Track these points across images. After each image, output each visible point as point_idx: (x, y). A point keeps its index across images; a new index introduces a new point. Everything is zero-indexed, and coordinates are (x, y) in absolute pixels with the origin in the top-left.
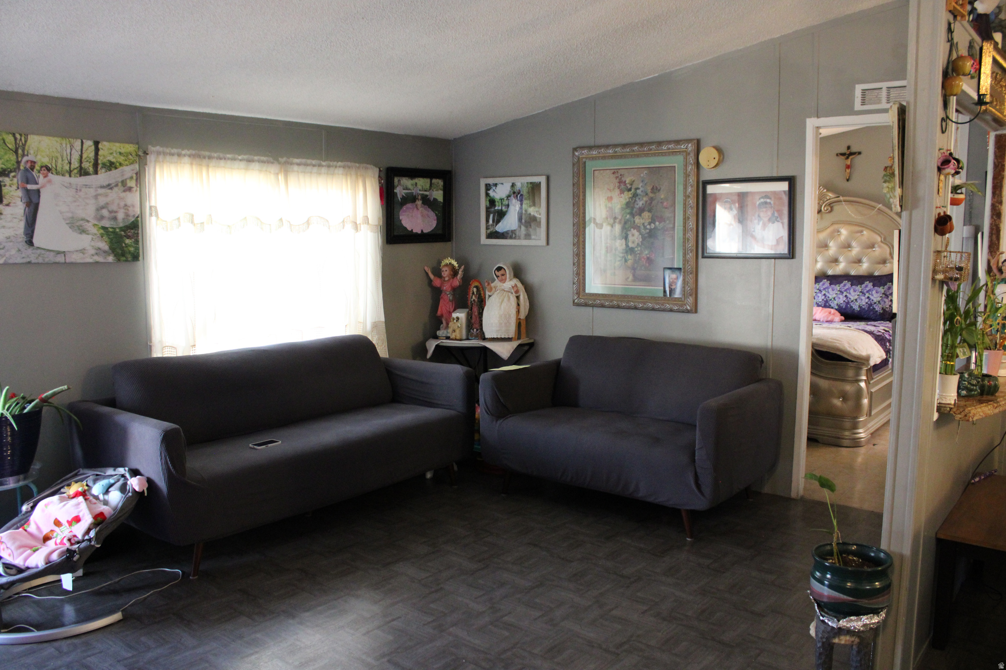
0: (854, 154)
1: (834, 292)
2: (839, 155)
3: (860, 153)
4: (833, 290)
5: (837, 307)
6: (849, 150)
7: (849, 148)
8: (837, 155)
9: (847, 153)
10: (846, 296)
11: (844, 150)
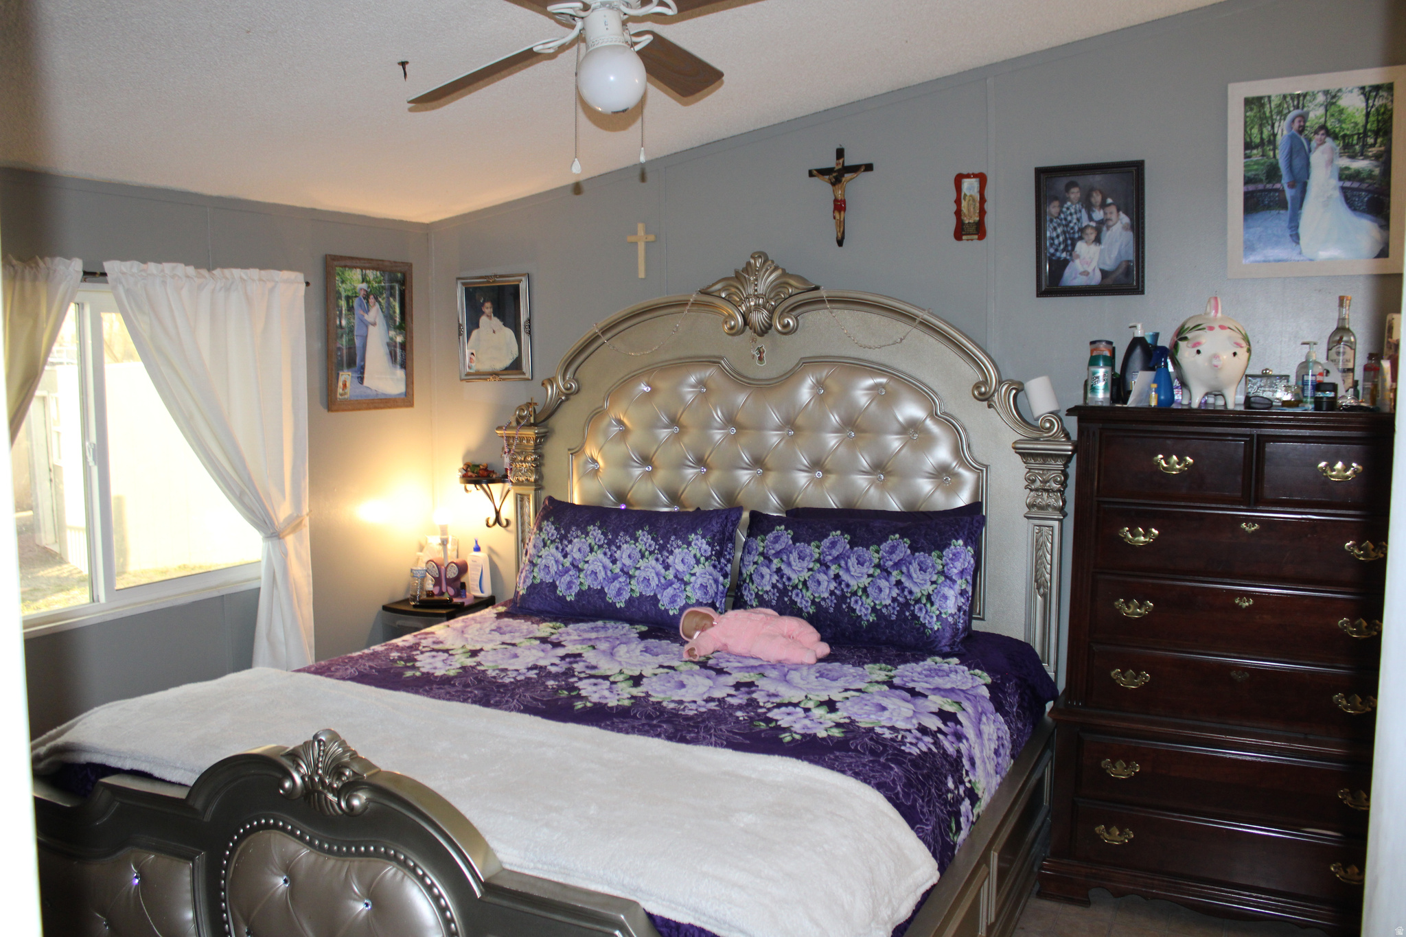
0: (855, 169)
1: (805, 564)
2: (815, 172)
3: (869, 167)
4: (801, 558)
5: (812, 610)
6: (841, 161)
7: (840, 153)
8: (811, 174)
9: (837, 168)
10: (837, 577)
11: (830, 162)
